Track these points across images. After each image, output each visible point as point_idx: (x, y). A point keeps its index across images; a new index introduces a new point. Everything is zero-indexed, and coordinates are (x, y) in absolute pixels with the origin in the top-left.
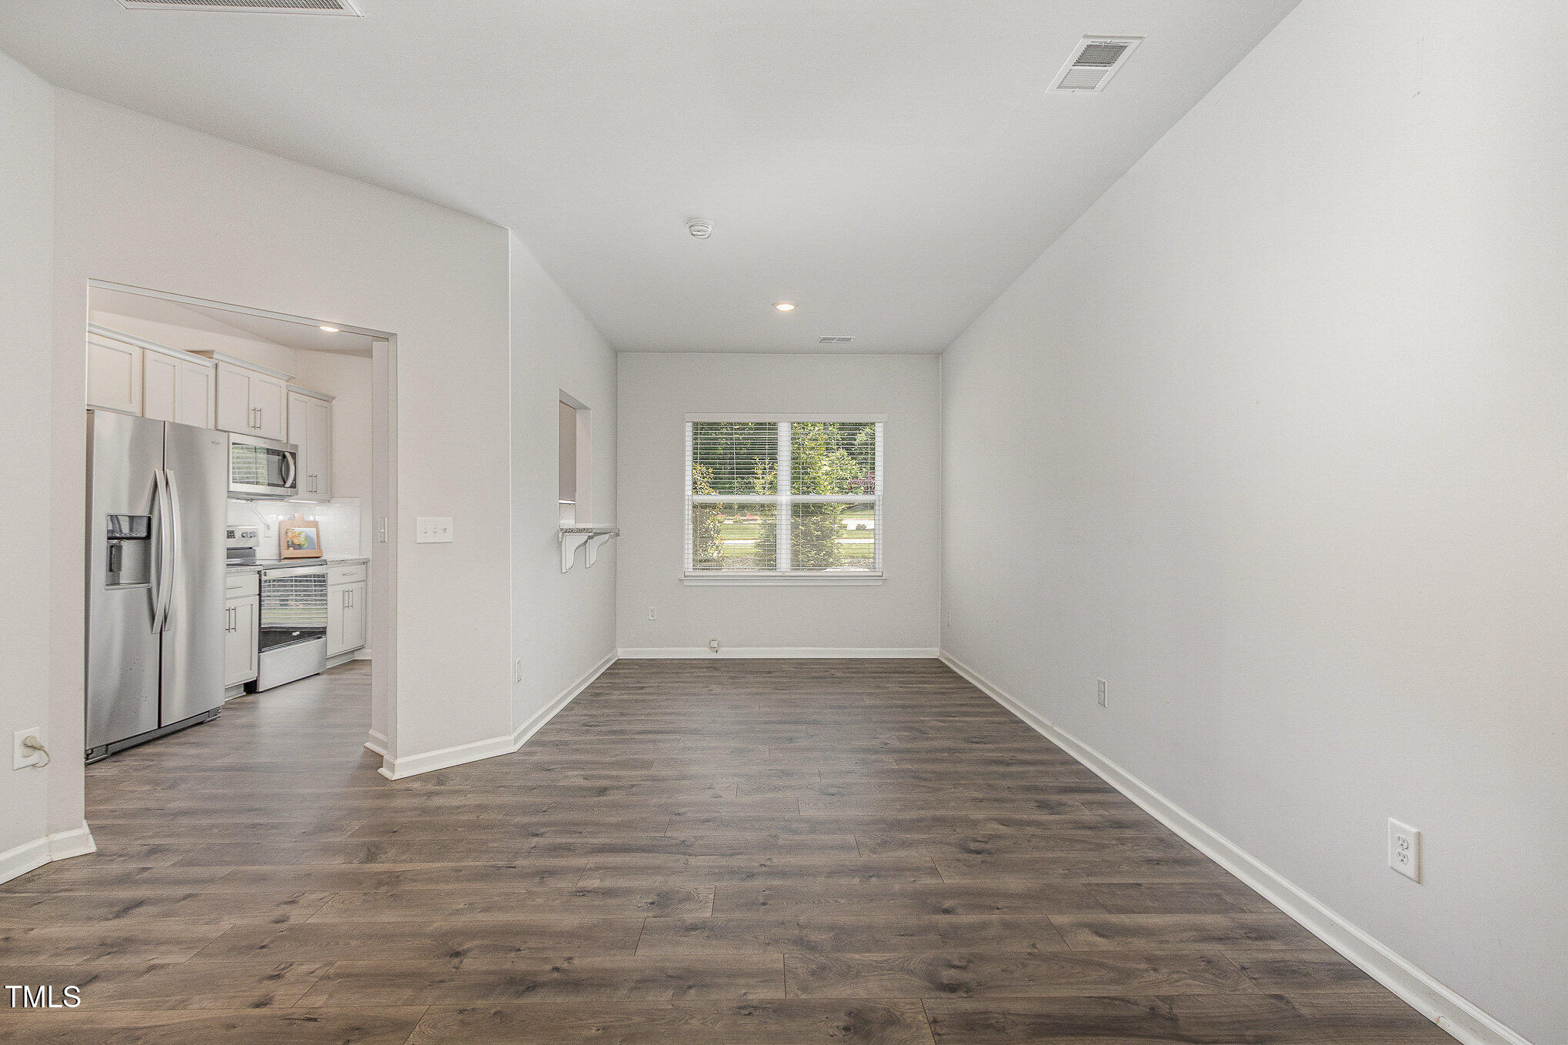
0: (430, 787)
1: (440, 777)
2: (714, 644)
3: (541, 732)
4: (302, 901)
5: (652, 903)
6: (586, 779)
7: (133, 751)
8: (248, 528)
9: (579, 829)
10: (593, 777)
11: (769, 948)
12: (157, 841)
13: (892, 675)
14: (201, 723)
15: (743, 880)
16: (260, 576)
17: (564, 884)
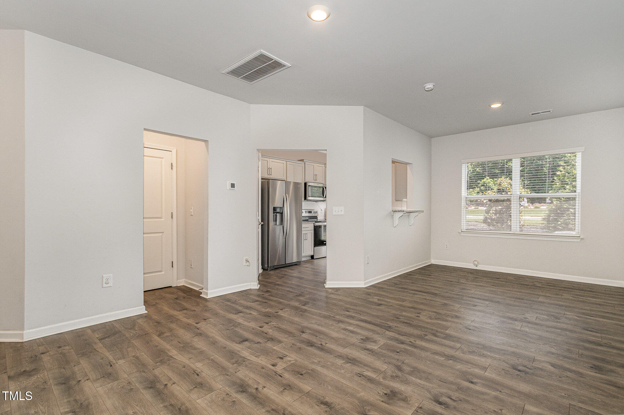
0: (333, 292)
1: (337, 289)
2: (476, 263)
3: (378, 283)
4: (284, 310)
5: (362, 339)
6: (378, 300)
7: (280, 269)
8: (315, 210)
9: (361, 313)
10: (381, 300)
11: (385, 364)
12: (269, 289)
13: (574, 290)
14: (296, 265)
15: (398, 343)
16: (314, 224)
17: (343, 326)
